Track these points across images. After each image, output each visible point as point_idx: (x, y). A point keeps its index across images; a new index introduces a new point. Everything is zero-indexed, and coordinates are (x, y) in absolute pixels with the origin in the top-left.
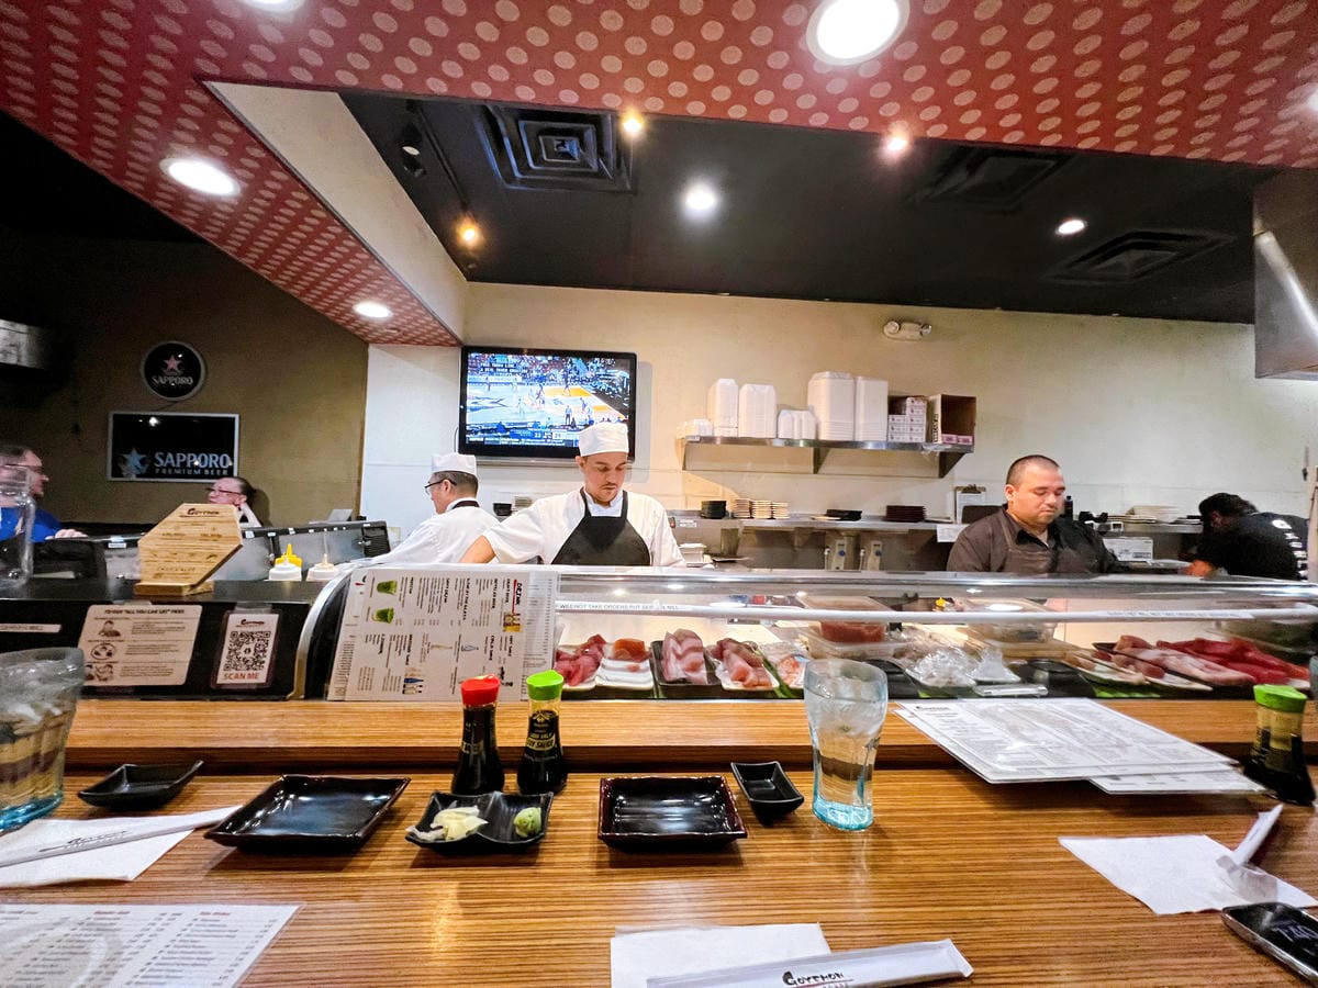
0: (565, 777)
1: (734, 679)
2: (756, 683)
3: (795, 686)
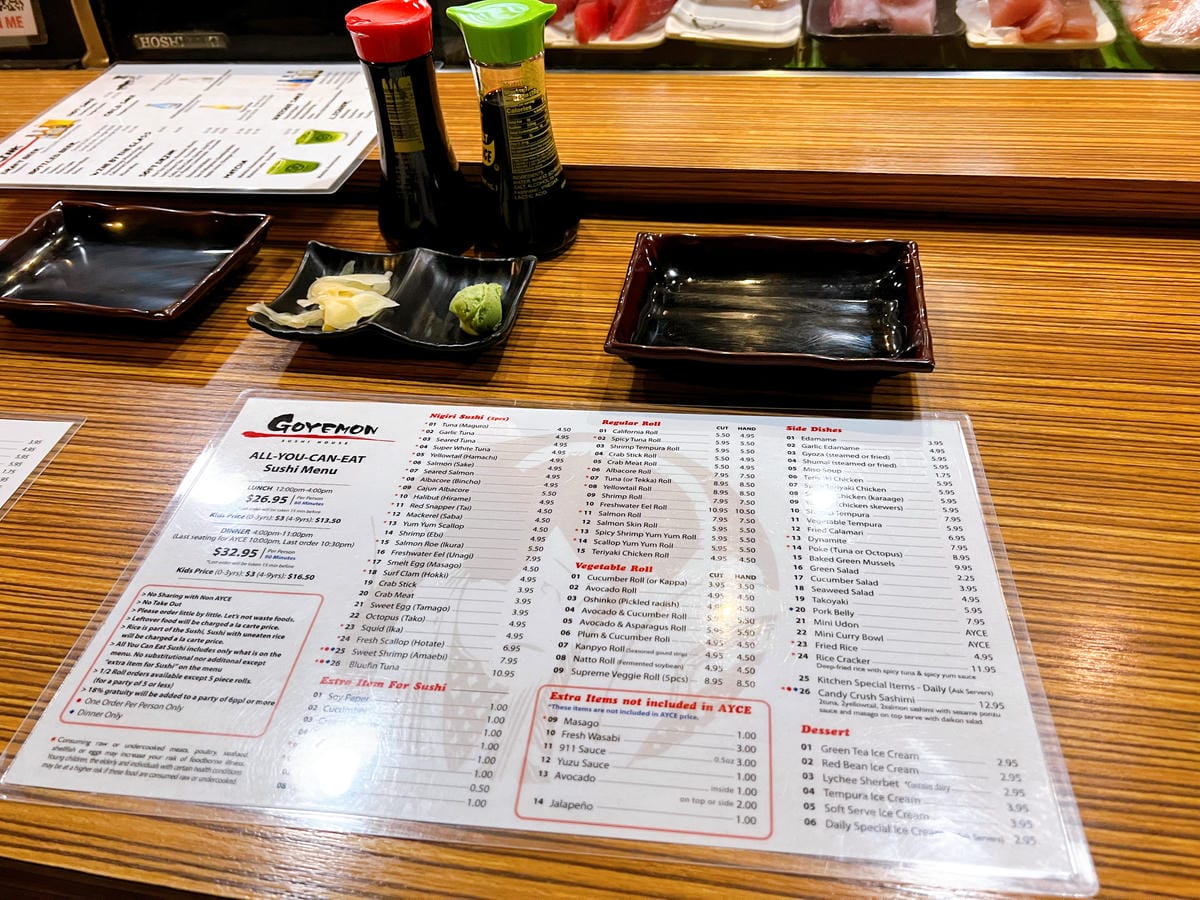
0: (574, 226)
1: (998, 22)
2: (1056, 31)
3: (1159, 40)
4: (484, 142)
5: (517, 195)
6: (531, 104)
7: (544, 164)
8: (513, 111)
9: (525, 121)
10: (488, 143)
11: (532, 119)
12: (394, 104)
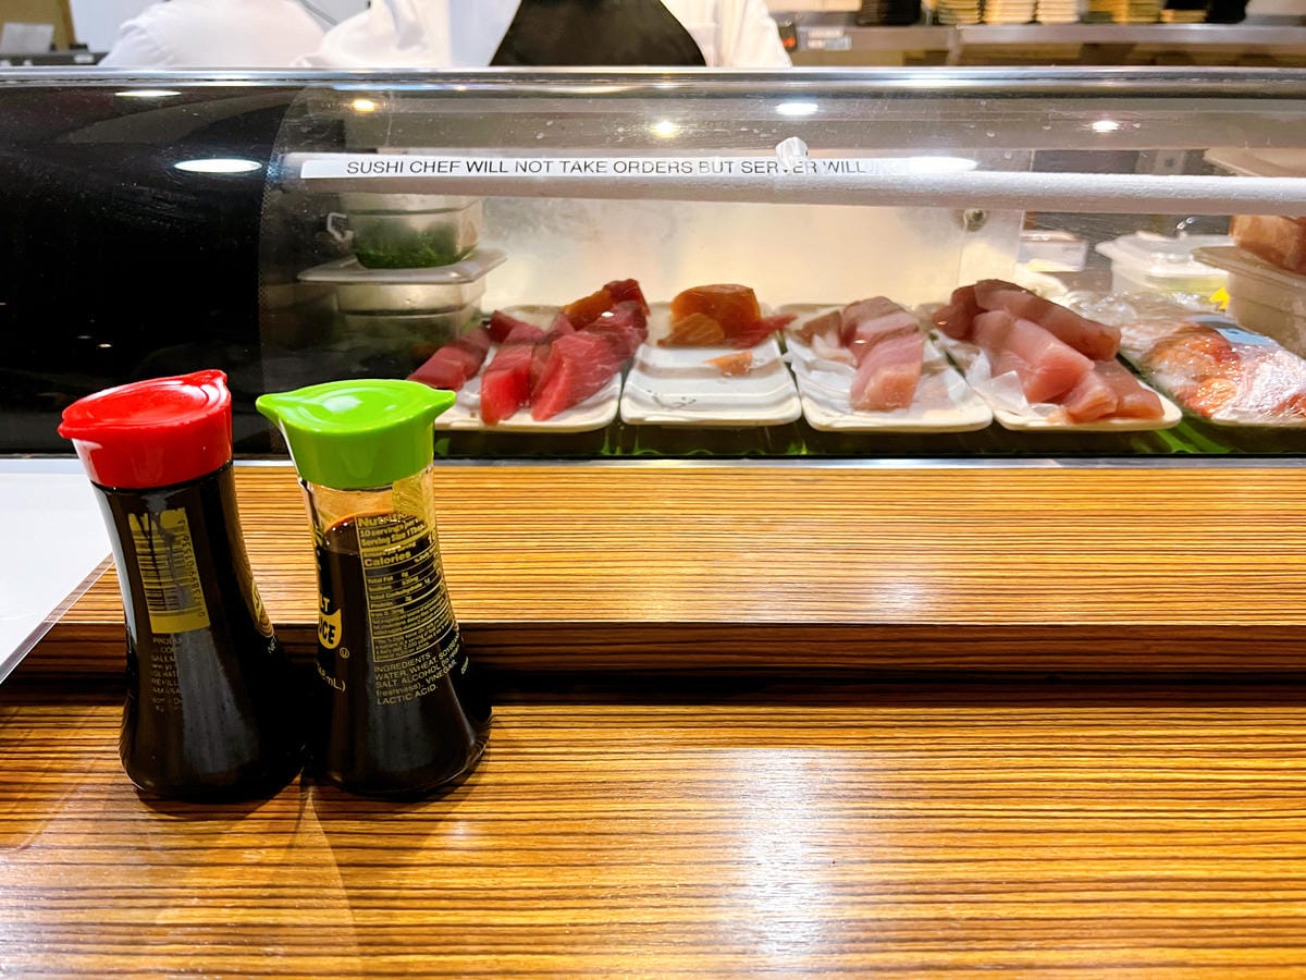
1: (1035, 397)
2: (1112, 410)
3: (1234, 417)
4: (322, 610)
5: (382, 698)
6: (411, 550)
7: (431, 641)
8: (377, 562)
9: (398, 577)
10: (331, 611)
11: (411, 573)
12: (152, 554)
